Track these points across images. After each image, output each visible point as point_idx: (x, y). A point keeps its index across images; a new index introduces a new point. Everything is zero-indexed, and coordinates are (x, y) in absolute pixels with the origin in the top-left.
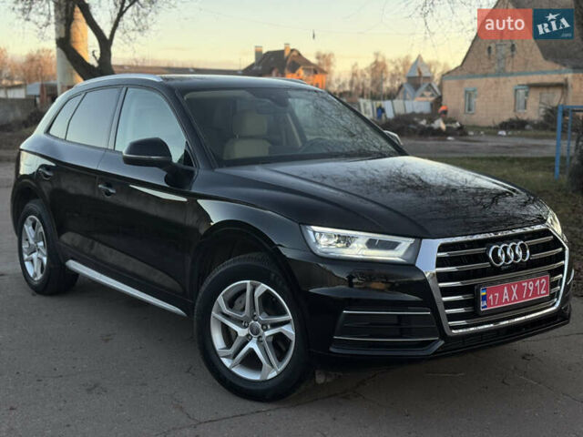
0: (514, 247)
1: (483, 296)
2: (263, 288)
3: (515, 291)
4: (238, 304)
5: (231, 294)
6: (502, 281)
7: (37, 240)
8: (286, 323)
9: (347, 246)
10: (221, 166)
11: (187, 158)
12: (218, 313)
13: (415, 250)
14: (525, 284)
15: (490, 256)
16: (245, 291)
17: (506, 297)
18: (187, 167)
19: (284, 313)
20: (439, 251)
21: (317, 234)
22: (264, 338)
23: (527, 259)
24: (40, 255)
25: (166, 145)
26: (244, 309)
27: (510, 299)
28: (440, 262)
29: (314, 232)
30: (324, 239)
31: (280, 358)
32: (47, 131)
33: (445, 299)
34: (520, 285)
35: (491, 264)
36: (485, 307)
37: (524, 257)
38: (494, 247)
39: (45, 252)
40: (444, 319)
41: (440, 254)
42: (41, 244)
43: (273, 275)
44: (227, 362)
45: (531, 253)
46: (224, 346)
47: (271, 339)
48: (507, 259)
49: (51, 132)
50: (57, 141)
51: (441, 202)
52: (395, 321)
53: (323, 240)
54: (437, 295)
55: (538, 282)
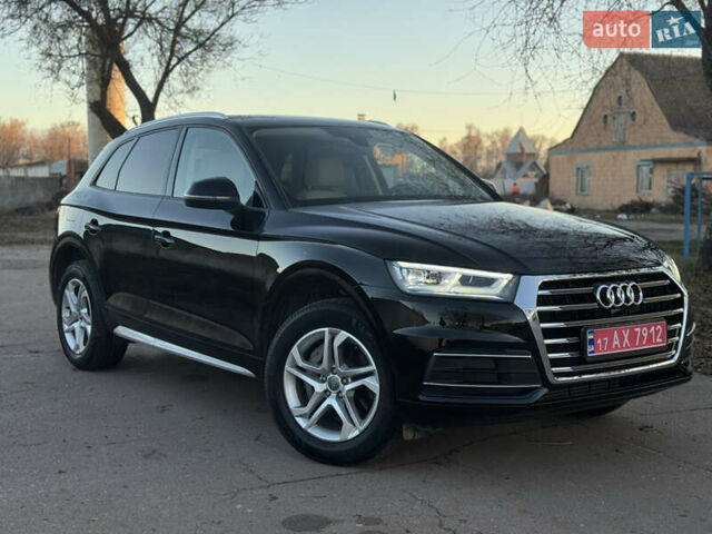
0: (625, 288)
1: (591, 340)
2: (343, 335)
3: (626, 336)
4: (315, 357)
5: (307, 345)
6: (612, 325)
7: (79, 307)
8: (369, 374)
9: (438, 283)
10: (294, 206)
11: (256, 200)
12: (292, 367)
13: (514, 288)
14: (638, 330)
15: (598, 297)
16: (322, 341)
17: (616, 342)
18: (256, 209)
19: (368, 364)
20: (541, 288)
21: (404, 271)
22: (344, 393)
23: (640, 302)
24: (83, 324)
25: (233, 185)
26: (321, 362)
27: (621, 345)
28: (542, 301)
29: (401, 268)
30: (412, 276)
31: (363, 414)
32: (94, 183)
33: (547, 341)
34: (632, 329)
35: (599, 304)
36: (593, 352)
37: (637, 300)
38: (602, 287)
39: (89, 320)
40: (546, 364)
41: (541, 292)
42: (85, 311)
43: (354, 321)
44: (302, 423)
45: (644, 297)
46: (299, 404)
47: (352, 394)
48: (617, 301)
49: (98, 184)
50: (106, 193)
51: (547, 243)
52: (492, 365)
53: (410, 278)
54: (538, 336)
55: (652, 328)
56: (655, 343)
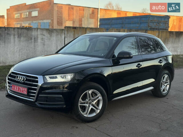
36: (11, 89)
55: (24, 89)
56: (24, 93)
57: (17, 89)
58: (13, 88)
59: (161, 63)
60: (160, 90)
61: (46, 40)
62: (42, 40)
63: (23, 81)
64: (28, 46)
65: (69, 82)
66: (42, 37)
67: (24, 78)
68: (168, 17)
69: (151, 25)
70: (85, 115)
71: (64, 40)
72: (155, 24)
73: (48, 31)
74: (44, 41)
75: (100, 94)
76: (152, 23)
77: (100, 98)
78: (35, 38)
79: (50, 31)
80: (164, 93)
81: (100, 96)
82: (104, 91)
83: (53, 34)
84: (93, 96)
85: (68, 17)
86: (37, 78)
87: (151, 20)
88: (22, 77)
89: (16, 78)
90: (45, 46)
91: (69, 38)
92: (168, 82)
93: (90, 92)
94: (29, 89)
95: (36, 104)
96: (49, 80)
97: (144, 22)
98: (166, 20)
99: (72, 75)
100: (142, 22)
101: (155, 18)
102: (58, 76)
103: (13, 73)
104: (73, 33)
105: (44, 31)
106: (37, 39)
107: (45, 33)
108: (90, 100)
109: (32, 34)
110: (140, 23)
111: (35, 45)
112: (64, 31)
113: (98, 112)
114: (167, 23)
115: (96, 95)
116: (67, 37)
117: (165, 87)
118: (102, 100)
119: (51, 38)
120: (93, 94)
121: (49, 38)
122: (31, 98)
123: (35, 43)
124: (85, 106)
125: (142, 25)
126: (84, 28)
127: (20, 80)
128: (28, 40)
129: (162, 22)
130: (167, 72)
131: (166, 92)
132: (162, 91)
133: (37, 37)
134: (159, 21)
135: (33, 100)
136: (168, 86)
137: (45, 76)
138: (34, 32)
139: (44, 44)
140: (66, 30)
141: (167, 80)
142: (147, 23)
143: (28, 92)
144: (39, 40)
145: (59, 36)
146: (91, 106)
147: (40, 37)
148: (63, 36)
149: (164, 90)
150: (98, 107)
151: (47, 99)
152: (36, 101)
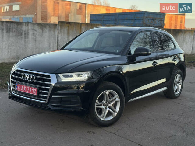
1: (16, 86)
14: (29, 88)
27: (23, 90)
36: (17, 89)
55: (33, 89)
56: (34, 93)
57: (25, 89)
58: (19, 88)
59: (175, 61)
60: (173, 90)
61: (38, 36)
62: (33, 36)
63: (32, 79)
64: (18, 42)
65: (86, 81)
66: (33, 33)
67: (33, 77)
68: (163, 14)
69: (146, 22)
70: (101, 119)
71: (57, 36)
72: (150, 21)
73: (40, 26)
74: (36, 37)
75: (117, 95)
76: (148, 20)
77: (118, 99)
78: (25, 34)
79: (43, 26)
80: (177, 93)
81: (117, 97)
82: (122, 92)
83: (45, 29)
84: (111, 97)
85: (53, 13)
86: (49, 77)
87: (146, 17)
88: (30, 76)
89: (23, 77)
90: (36, 43)
91: (62, 34)
92: (180, 82)
93: (107, 93)
94: (40, 89)
95: (48, 107)
96: (64, 79)
97: (139, 19)
98: (162, 17)
99: (89, 73)
100: (137, 19)
101: (151, 15)
102: (74, 74)
103: (17, 71)
104: (67, 28)
105: (36, 26)
106: (28, 34)
107: (36, 27)
108: (107, 101)
109: (22, 28)
110: (134, 20)
111: (25, 41)
112: (57, 26)
113: (115, 115)
114: (162, 20)
115: (113, 96)
116: (60, 33)
117: (177, 87)
118: (120, 101)
119: (43, 34)
120: (110, 95)
121: (42, 33)
122: (42, 99)
123: (25, 39)
124: (101, 109)
125: (136, 22)
126: (78, 23)
127: (28, 79)
128: (18, 36)
129: (158, 19)
130: (180, 71)
131: (179, 92)
132: (175, 91)
133: (28, 32)
134: (154, 18)
135: (45, 102)
136: (180, 86)
137: (59, 74)
138: (24, 26)
139: (35, 41)
140: (59, 25)
141: (179, 80)
142: (142, 19)
143: (39, 93)
144: (30, 36)
145: (52, 32)
146: (107, 108)
147: (31, 32)
148: (56, 31)
149: (176, 91)
150: (115, 109)
151: (61, 101)
152: (48, 103)
